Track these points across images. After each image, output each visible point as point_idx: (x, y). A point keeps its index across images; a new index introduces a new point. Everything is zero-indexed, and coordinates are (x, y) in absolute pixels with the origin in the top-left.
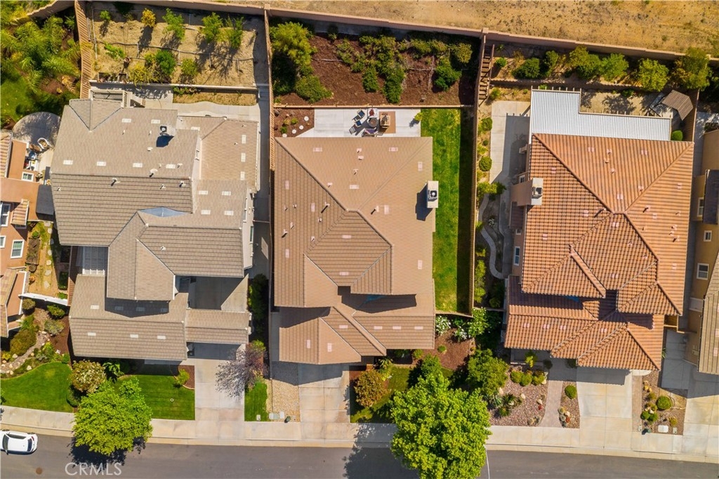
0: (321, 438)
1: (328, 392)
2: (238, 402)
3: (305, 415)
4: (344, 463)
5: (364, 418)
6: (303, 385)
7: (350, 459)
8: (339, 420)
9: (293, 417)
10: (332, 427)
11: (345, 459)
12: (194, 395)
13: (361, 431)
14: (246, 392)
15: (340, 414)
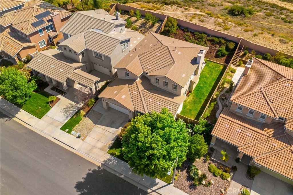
0: (87, 154)
1: (107, 133)
2: (64, 120)
3: (88, 139)
4: (88, 172)
5: (115, 153)
6: (98, 125)
7: (93, 171)
8: (102, 149)
9: (82, 138)
10: (96, 151)
11: (90, 170)
12: (50, 109)
13: (109, 160)
14: (71, 118)
15: (105, 146)
